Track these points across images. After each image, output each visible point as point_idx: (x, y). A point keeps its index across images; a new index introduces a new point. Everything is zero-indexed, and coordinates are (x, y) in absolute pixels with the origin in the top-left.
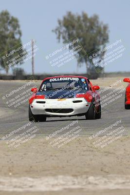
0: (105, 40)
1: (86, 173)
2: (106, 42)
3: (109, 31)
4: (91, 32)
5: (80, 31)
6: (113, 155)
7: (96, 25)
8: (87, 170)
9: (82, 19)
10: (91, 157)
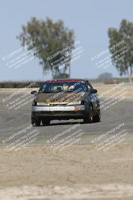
1: (52, 183)
3: (75, 37)
4: (57, 38)
5: (45, 37)
6: (80, 164)
7: (62, 31)
8: (53, 179)
9: (47, 25)
10: (57, 166)
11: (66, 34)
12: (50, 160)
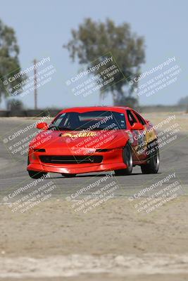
0: (140, 59)
1: (112, 251)
2: (141, 63)
4: (120, 47)
5: (104, 46)
6: (151, 225)
7: (127, 37)
8: (113, 246)
9: (106, 28)
10: (120, 227)
11: (133, 41)
12: (110, 219)
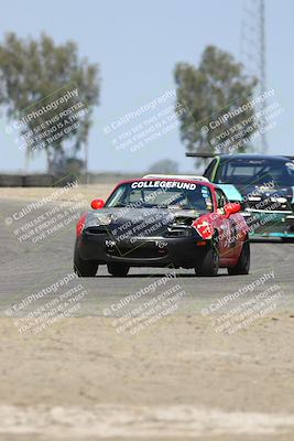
0: (91, 97)
1: (46, 399)
2: (93, 104)
3: (100, 79)
4: (61, 79)
5: (36, 77)
6: (107, 360)
7: (72, 64)
8: (48, 392)
9: (40, 49)
10: (58, 362)
11: (81, 73)
12: (42, 349)
